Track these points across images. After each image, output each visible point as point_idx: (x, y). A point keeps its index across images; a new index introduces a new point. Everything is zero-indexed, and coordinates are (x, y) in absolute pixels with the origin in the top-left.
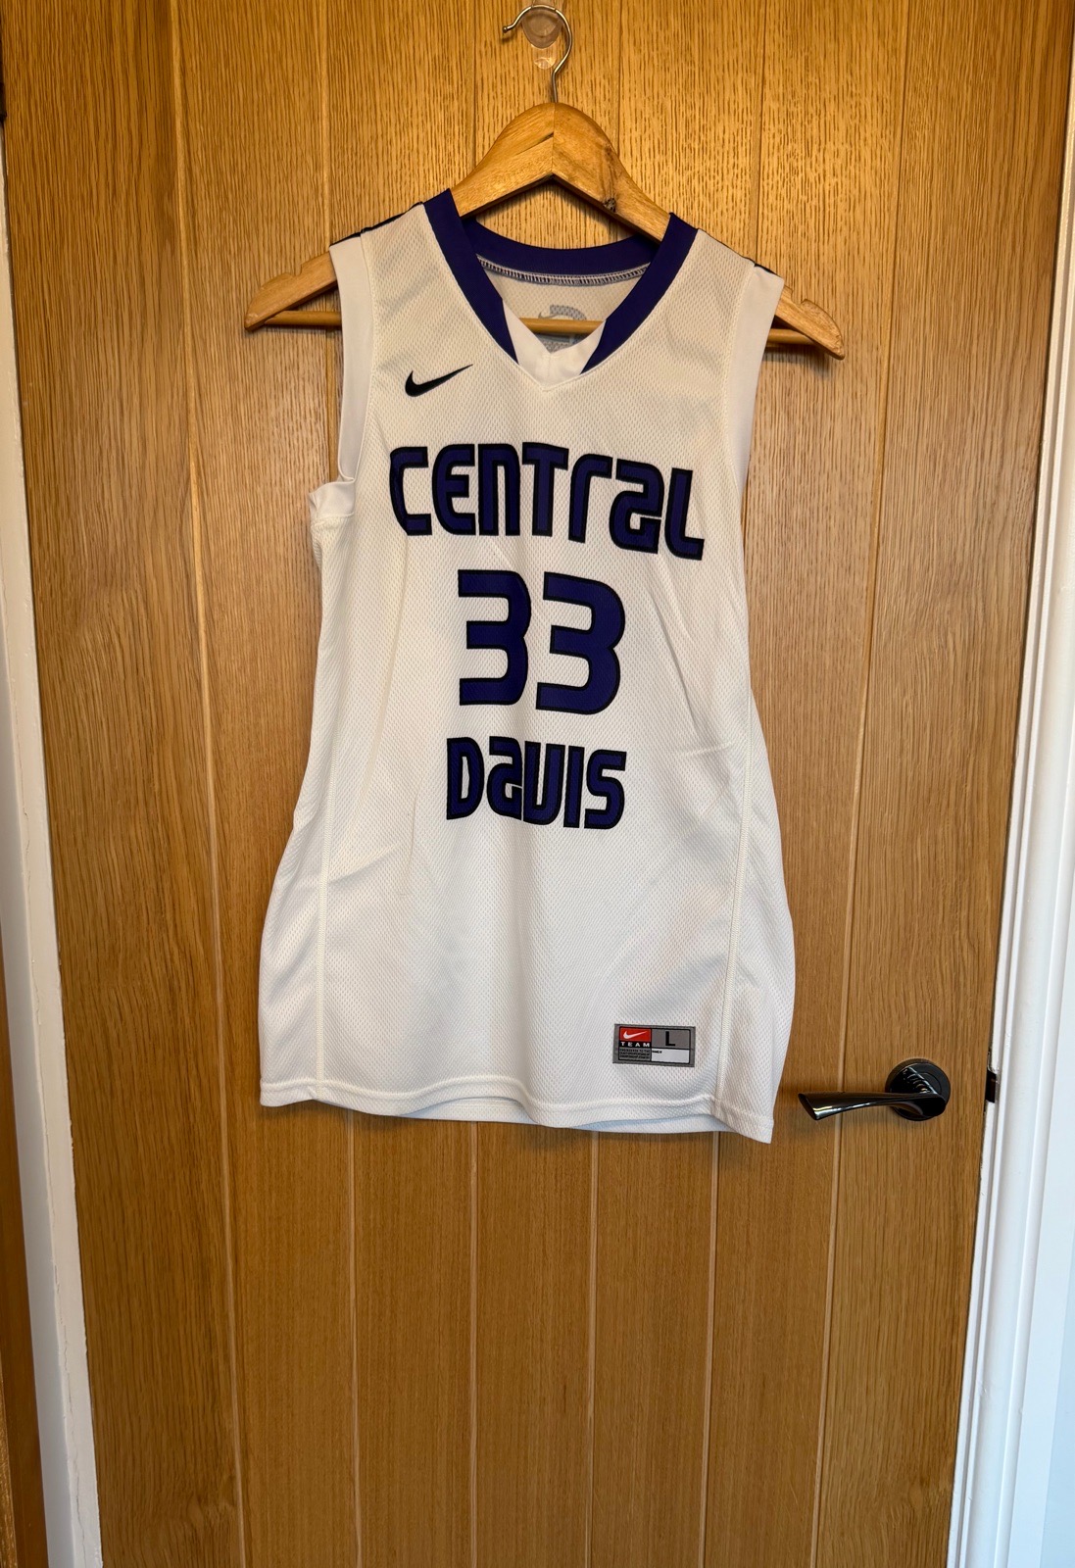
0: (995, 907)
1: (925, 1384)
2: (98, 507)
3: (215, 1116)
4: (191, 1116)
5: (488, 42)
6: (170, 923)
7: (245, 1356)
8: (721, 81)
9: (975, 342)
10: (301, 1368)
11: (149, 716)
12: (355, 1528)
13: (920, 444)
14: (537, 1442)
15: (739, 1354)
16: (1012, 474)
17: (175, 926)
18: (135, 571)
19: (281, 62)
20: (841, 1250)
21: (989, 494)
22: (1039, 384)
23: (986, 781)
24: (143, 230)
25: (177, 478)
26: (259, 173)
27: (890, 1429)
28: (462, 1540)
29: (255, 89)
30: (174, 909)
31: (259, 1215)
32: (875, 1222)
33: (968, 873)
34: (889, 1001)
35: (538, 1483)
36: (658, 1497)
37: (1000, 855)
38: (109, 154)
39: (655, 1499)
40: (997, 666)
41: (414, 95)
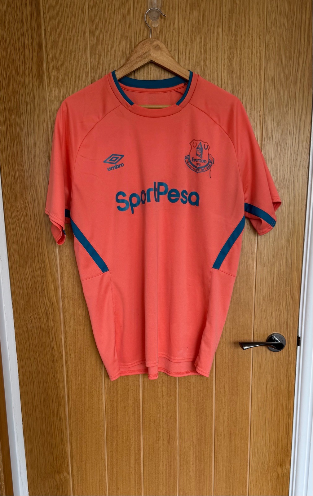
0: (299, 285)
1: (281, 435)
2: (22, 165)
3: (61, 353)
4: (54, 353)
5: (138, 20)
6: (46, 293)
7: (72, 427)
8: (209, 30)
9: (289, 109)
10: (89, 430)
11: (38, 229)
12: (106, 481)
13: (273, 142)
14: (161, 453)
15: (223, 425)
16: (302, 150)
17: (48, 294)
18: (33, 184)
19: (75, 27)
20: (253, 392)
21: (295, 157)
22: (310, 122)
23: (295, 247)
24: (34, 79)
25: (45, 155)
26: (69, 61)
27: (270, 449)
28: (139, 484)
29: (67, 35)
30: (47, 289)
31: (75, 383)
32: (264, 384)
33: (290, 275)
34: (267, 315)
35: (162, 466)
36: (199, 470)
37: (300, 269)
38: (23, 57)
39: (198, 471)
40: (298, 211)
41: (116, 36)
